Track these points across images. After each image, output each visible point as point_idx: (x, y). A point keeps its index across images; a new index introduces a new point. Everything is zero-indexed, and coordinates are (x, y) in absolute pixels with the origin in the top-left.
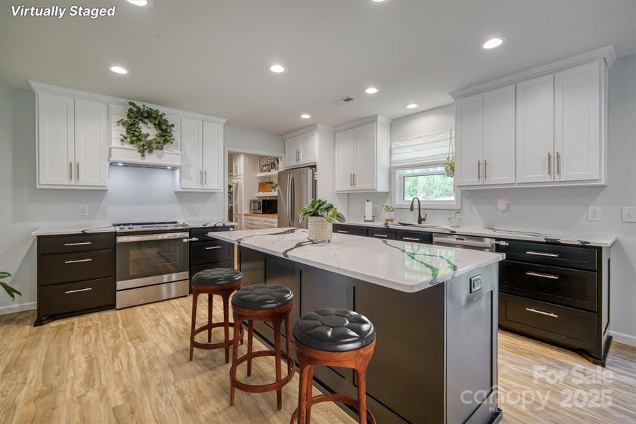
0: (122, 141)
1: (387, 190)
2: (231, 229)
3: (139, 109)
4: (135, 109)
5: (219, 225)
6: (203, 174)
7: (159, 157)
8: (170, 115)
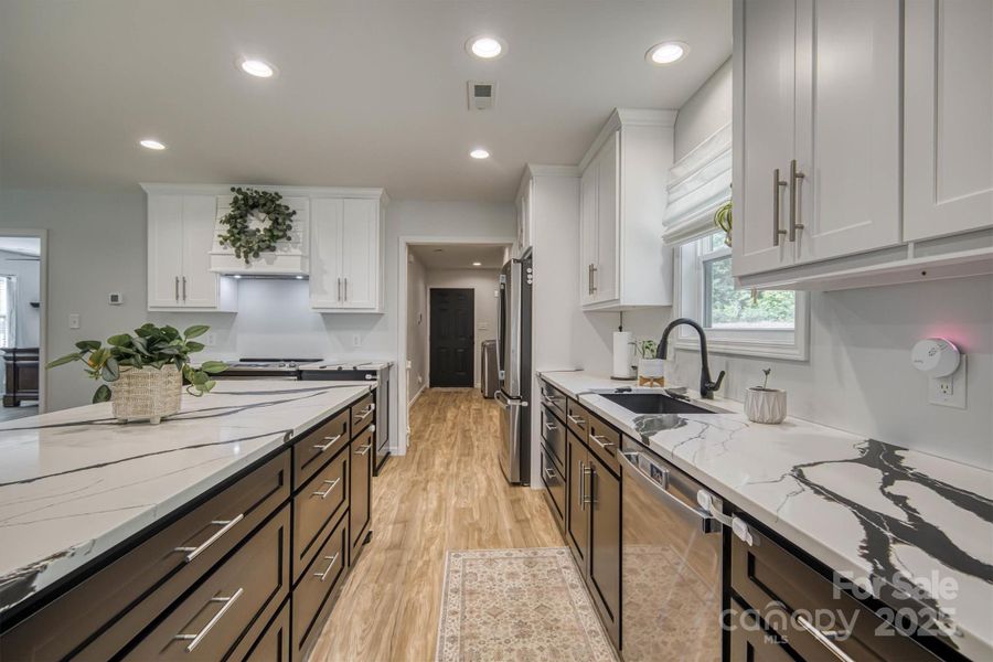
0: (221, 243)
1: (665, 303)
2: (368, 376)
3: (245, 194)
4: (240, 197)
5: (345, 368)
6: (342, 285)
7: (270, 262)
8: (290, 197)
